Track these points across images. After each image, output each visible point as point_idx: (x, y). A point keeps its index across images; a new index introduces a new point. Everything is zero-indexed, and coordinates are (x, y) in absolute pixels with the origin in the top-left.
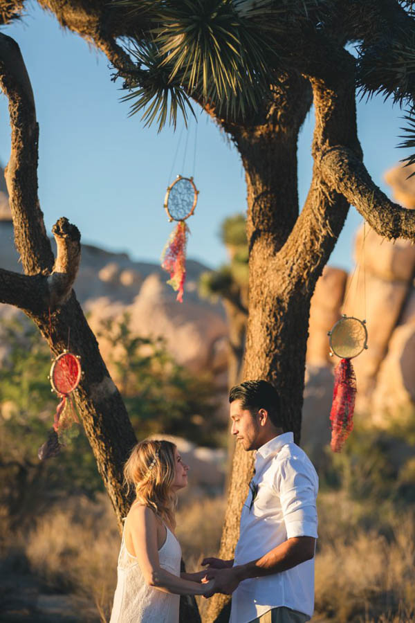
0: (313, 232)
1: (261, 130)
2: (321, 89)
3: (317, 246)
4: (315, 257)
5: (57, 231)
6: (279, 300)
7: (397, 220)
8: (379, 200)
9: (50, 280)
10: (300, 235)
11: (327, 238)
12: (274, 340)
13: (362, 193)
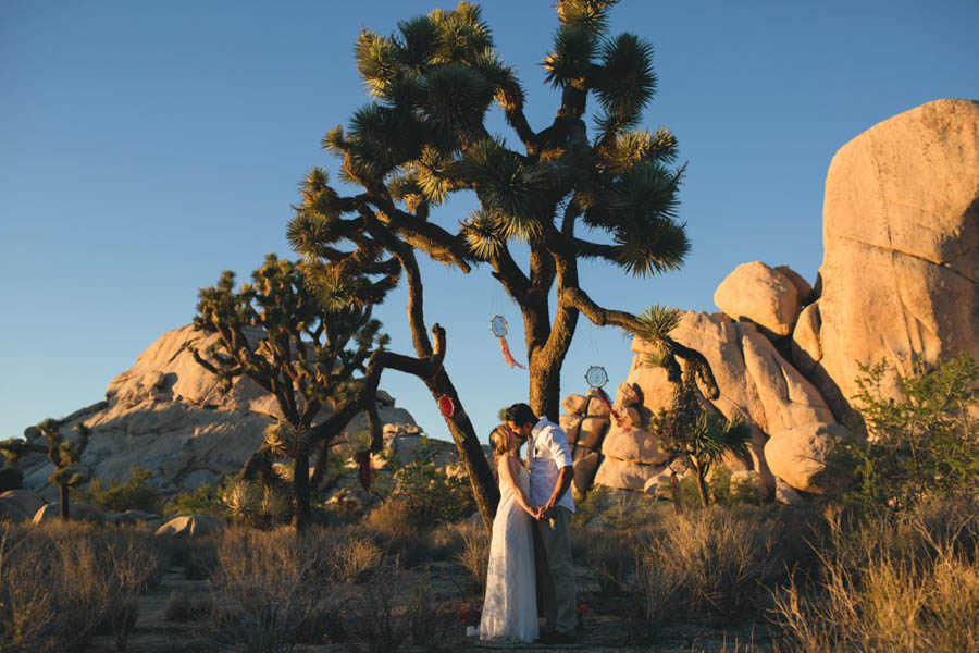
0: (560, 335)
1: (530, 291)
2: (560, 261)
3: (562, 342)
4: (561, 348)
5: (434, 331)
6: (545, 372)
7: (604, 316)
8: (594, 307)
9: (432, 360)
10: (553, 339)
11: (567, 336)
12: (543, 392)
13: (586, 304)
